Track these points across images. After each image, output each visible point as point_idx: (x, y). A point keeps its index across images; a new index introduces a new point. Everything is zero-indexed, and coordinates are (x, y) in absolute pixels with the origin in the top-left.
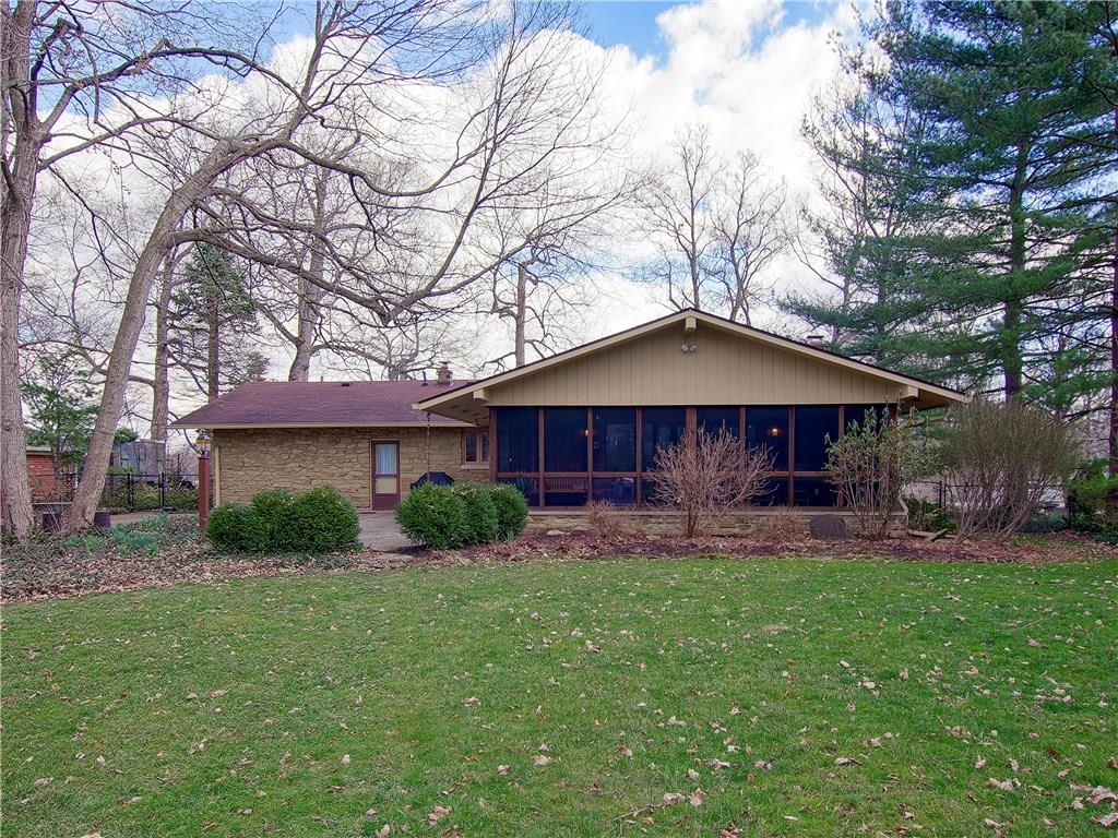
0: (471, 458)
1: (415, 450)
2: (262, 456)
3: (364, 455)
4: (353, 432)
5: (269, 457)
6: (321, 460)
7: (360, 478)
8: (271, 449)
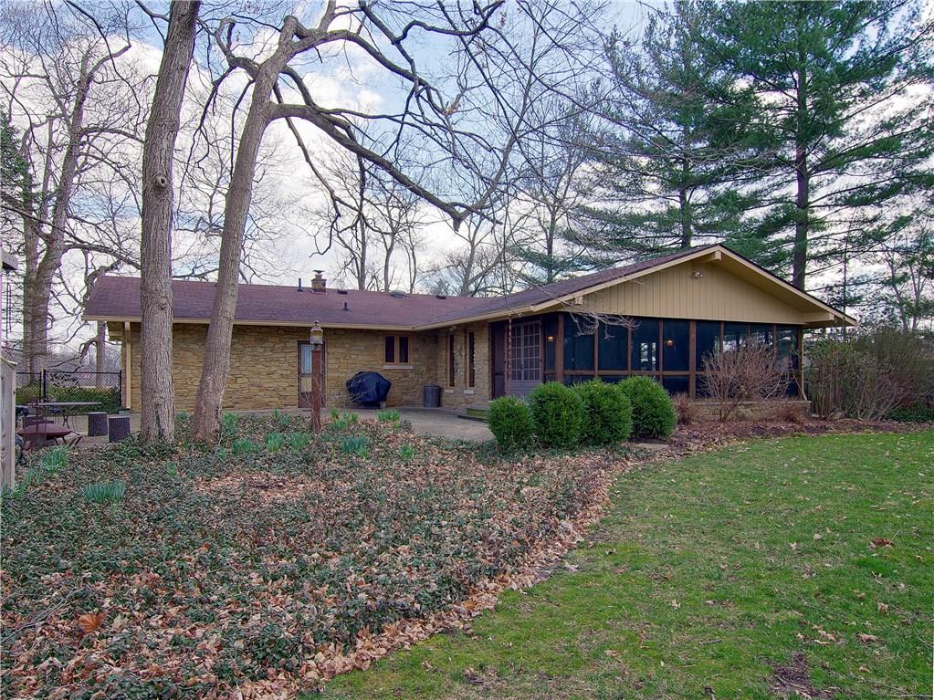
0: (389, 358)
1: (341, 350)
2: (181, 353)
3: (292, 355)
4: (281, 332)
5: (188, 354)
6: (248, 358)
7: (287, 377)
8: (192, 346)
